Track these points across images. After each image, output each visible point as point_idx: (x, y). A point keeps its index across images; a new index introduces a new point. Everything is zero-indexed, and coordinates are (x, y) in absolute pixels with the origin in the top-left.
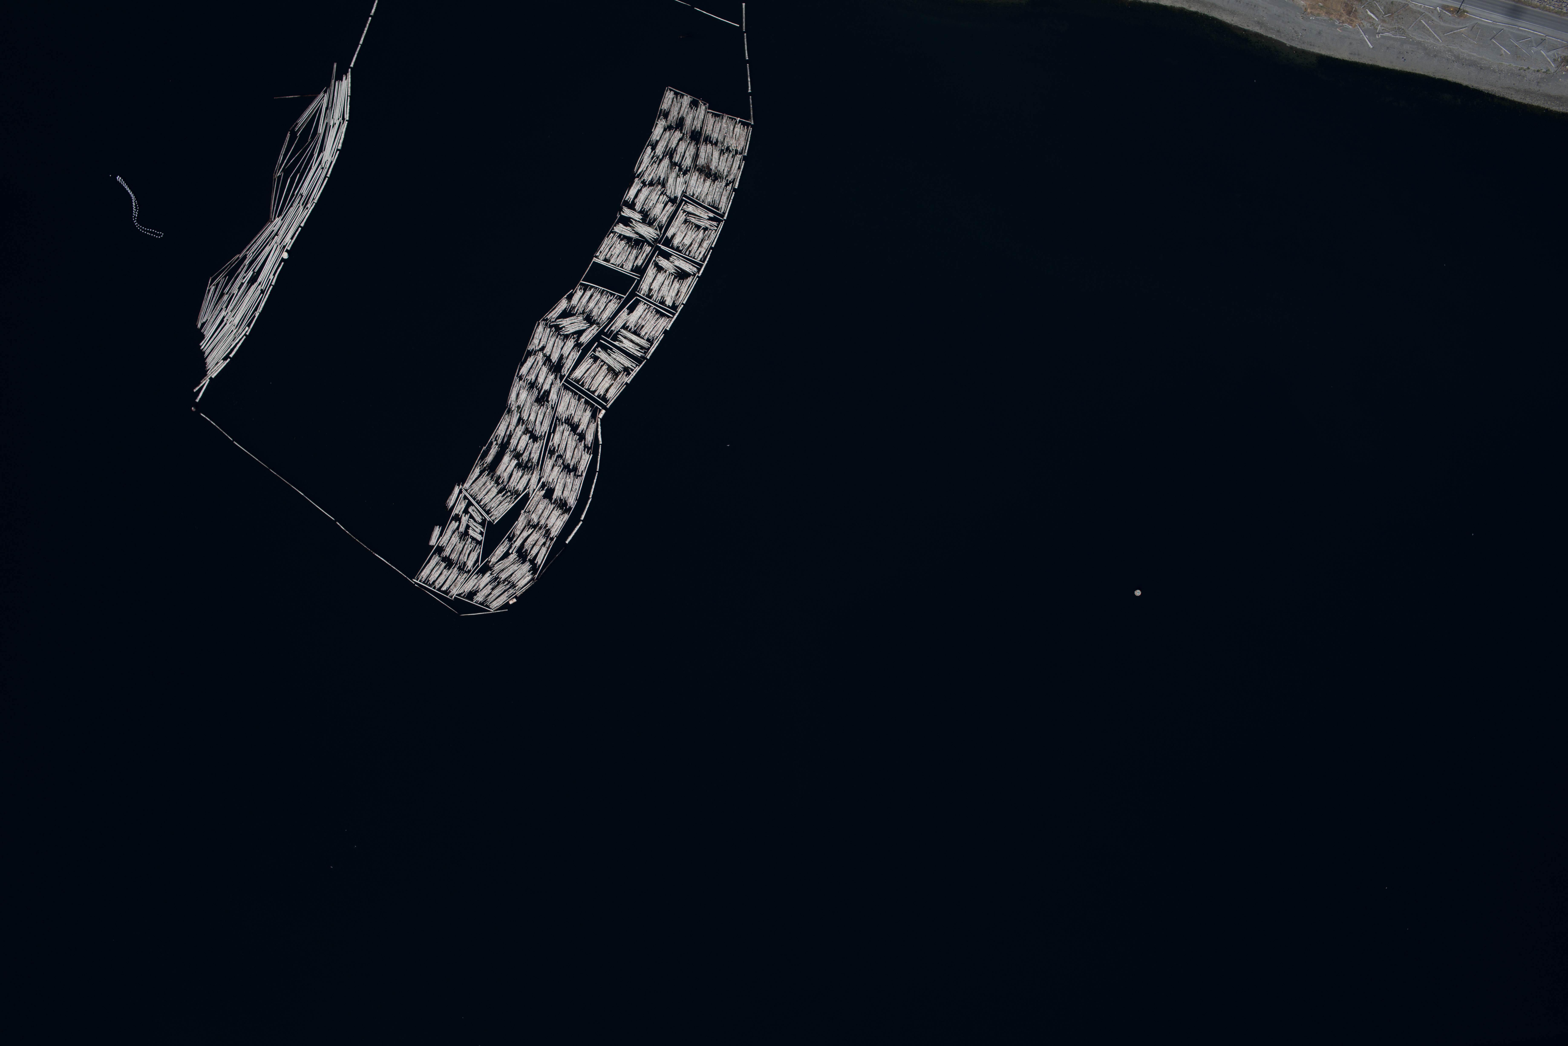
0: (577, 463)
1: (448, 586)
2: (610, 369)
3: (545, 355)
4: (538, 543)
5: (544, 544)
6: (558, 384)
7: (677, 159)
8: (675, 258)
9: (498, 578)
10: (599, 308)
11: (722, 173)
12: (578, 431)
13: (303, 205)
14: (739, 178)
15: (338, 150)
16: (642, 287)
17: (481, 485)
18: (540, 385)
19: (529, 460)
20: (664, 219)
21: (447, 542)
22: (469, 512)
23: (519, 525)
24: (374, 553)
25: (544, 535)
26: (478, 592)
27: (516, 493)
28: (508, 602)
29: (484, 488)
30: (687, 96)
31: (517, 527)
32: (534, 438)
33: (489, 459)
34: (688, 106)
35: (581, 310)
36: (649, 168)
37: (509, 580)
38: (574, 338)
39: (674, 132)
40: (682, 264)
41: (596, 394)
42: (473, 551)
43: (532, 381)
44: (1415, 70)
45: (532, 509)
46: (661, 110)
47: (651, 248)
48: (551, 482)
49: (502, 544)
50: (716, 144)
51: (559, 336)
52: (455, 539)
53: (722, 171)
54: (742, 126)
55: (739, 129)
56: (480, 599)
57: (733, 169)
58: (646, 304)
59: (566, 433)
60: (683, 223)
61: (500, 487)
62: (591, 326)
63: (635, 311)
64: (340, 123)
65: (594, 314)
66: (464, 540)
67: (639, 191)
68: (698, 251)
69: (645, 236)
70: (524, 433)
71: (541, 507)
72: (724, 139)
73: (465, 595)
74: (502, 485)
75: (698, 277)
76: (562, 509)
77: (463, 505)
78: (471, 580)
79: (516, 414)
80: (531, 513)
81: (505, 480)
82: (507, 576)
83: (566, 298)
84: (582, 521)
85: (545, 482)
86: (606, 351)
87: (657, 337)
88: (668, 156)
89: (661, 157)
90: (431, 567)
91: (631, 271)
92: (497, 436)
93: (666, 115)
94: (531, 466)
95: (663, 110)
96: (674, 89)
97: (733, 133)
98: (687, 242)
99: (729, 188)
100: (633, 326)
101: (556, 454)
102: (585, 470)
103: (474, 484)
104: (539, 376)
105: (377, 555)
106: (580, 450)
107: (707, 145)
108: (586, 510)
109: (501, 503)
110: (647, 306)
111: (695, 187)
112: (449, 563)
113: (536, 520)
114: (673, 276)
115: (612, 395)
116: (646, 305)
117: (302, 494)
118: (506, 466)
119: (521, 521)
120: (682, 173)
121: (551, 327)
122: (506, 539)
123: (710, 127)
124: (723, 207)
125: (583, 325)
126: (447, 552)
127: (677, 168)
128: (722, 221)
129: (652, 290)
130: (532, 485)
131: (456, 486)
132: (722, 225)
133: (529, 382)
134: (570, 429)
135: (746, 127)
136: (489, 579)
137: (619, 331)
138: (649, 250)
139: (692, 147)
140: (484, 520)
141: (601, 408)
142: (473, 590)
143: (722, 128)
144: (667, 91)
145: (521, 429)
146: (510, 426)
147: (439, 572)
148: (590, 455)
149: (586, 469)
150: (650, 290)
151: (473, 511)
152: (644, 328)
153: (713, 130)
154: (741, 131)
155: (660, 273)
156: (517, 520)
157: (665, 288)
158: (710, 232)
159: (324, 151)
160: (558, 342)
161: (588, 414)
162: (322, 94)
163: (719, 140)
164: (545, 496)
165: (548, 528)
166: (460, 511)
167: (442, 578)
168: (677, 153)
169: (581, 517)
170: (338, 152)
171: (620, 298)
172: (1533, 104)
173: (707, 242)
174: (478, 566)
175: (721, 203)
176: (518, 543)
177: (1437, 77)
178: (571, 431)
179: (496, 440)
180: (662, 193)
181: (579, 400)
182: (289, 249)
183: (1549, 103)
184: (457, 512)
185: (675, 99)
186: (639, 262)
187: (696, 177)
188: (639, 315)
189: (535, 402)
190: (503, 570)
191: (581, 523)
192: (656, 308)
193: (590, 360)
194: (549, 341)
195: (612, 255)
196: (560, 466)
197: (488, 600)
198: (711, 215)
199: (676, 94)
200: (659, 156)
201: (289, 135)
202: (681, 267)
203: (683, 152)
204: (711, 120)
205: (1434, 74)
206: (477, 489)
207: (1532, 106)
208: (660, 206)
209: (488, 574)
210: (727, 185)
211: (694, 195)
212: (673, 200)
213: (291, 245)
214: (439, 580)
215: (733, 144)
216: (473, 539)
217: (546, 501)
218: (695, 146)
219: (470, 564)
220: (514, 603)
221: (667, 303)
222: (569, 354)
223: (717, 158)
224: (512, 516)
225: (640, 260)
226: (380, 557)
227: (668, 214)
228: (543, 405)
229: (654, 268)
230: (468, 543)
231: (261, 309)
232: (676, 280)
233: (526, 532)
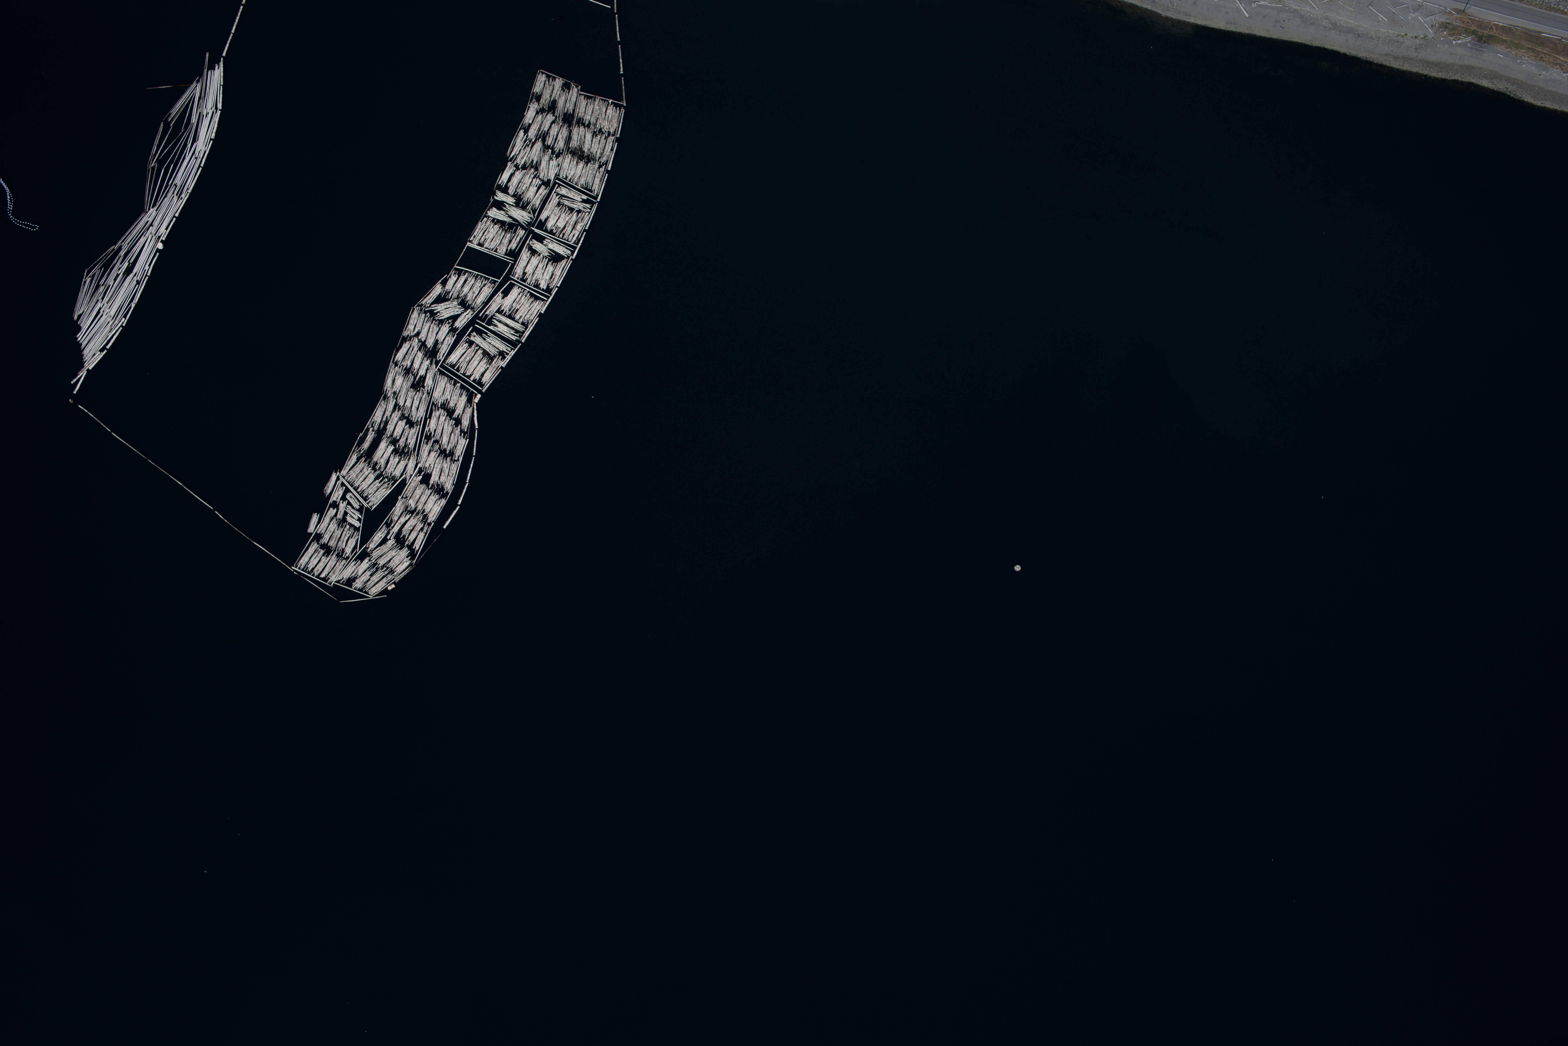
0: (453, 448)
1: (327, 573)
2: (485, 353)
3: (420, 341)
4: (416, 528)
5: (422, 529)
6: (434, 369)
7: (549, 141)
8: (549, 241)
9: (376, 564)
10: (474, 293)
11: (595, 155)
12: (454, 416)
13: (177, 195)
14: (612, 160)
15: (211, 139)
16: (516, 271)
17: (359, 472)
18: (415, 371)
19: (406, 446)
20: (537, 202)
21: (325, 529)
22: (347, 499)
23: (396, 511)
24: (252, 541)
25: (422, 520)
26: (357, 578)
27: (394, 479)
28: (387, 588)
29: (361, 474)
30: (559, 79)
31: (395, 513)
32: (410, 424)
33: (366, 445)
34: (561, 89)
35: (455, 295)
36: (522, 151)
37: (387, 566)
38: (449, 323)
39: (546, 115)
40: (556, 247)
41: (472, 378)
42: (352, 538)
43: (408, 366)
44: (1293, 38)
45: (409, 495)
46: (533, 93)
47: (524, 231)
48: (428, 467)
49: (380, 530)
50: (589, 126)
51: (434, 321)
52: (333, 526)
53: (595, 153)
54: (614, 108)
55: (611, 111)
56: (358, 585)
57: (606, 150)
58: (521, 287)
59: (442, 418)
60: (556, 206)
61: (377, 473)
62: (465, 311)
63: (509, 295)
64: (213, 112)
65: (468, 298)
66: (342, 527)
67: (512, 175)
68: (572, 234)
69: (519, 220)
70: (401, 419)
71: (418, 492)
72: (597, 121)
73: (344, 581)
74: (379, 472)
75: (572, 259)
76: (439, 494)
77: (341, 492)
78: (350, 567)
79: (392, 400)
80: (408, 499)
81: (382, 466)
82: (385, 562)
83: (440, 283)
84: (459, 505)
85: (422, 468)
86: (481, 335)
87: (532, 320)
88: (540, 139)
89: (533, 140)
90: (310, 555)
91: (505, 255)
92: (373, 422)
93: (538, 98)
94: (408, 452)
95: (535, 93)
96: (546, 72)
97: (606, 115)
98: (561, 224)
99: (602, 169)
100: (508, 310)
101: (433, 439)
102: (461, 454)
103: (351, 471)
104: (415, 361)
105: (256, 544)
106: (457, 435)
107: (579, 127)
108: (463, 494)
109: (378, 489)
110: (522, 289)
111: (568, 170)
112: (327, 550)
113: (413, 506)
114: (547, 259)
115: (488, 379)
116: (520, 289)
117: (181, 484)
118: (382, 452)
119: (399, 507)
120: (554, 156)
121: (426, 312)
122: (384, 525)
123: (582, 109)
124: (597, 189)
125: (458, 310)
126: (325, 540)
127: (550, 151)
128: (595, 203)
129: (526, 273)
130: (409, 470)
131: (334, 473)
132: (596, 207)
133: (404, 367)
134: (446, 414)
135: (618, 108)
136: (367, 565)
137: (494, 315)
138: (523, 234)
139: (565, 129)
140: (362, 507)
141: (476, 393)
142: (352, 577)
143: (595, 110)
144: (539, 74)
145: (397, 415)
146: (386, 412)
147: (318, 559)
148: (466, 439)
149: (463, 454)
150: (524, 274)
151: (351, 497)
152: (518, 312)
153: (585, 112)
154: (614, 113)
155: (534, 256)
156: (394, 505)
157: (539, 272)
158: (583, 215)
159: (198, 140)
160: (433, 327)
161: (464, 398)
162: (194, 84)
163: (592, 122)
164: (422, 482)
165: (425, 513)
166: (337, 498)
167: (321, 565)
168: (549, 136)
169: (458, 501)
170: (212, 142)
171: (495, 282)
172: (1412, 70)
173: (581, 224)
174: (356, 553)
175: (594, 185)
176: (396, 529)
177: (1314, 45)
178: (447, 416)
179: (372, 426)
180: (535, 176)
181: (454, 385)
182: (164, 239)
183: (1428, 69)
184: (335, 499)
185: (547, 82)
186: (513, 245)
187: (569, 159)
188: (514, 298)
189: (411, 387)
190: (381, 556)
191: (458, 507)
192: (531, 291)
193: (465, 345)
194: (424, 326)
195: (486, 239)
196: (437, 452)
197: (367, 586)
198: (585, 197)
199: (548, 76)
200: (532, 139)
201: (162, 125)
202: (555, 250)
203: (555, 135)
204: (583, 102)
205: (1311, 42)
206: (355, 476)
207: (1410, 73)
208: (533, 189)
209: (366, 560)
210: (600, 167)
211: (567, 177)
212: (546, 183)
213: (165, 236)
214: (317, 567)
215: (605, 126)
216: (351, 525)
217: (423, 486)
218: (568, 128)
219: (348, 550)
220: (393, 589)
221: (541, 286)
222: (445, 339)
223: (590, 140)
224: (389, 502)
225: (514, 243)
226: (258, 545)
227: (541, 197)
228: (419, 391)
229: (528, 251)
230: (346, 529)
231: (137, 300)
232: (550, 263)
233: (403, 517)
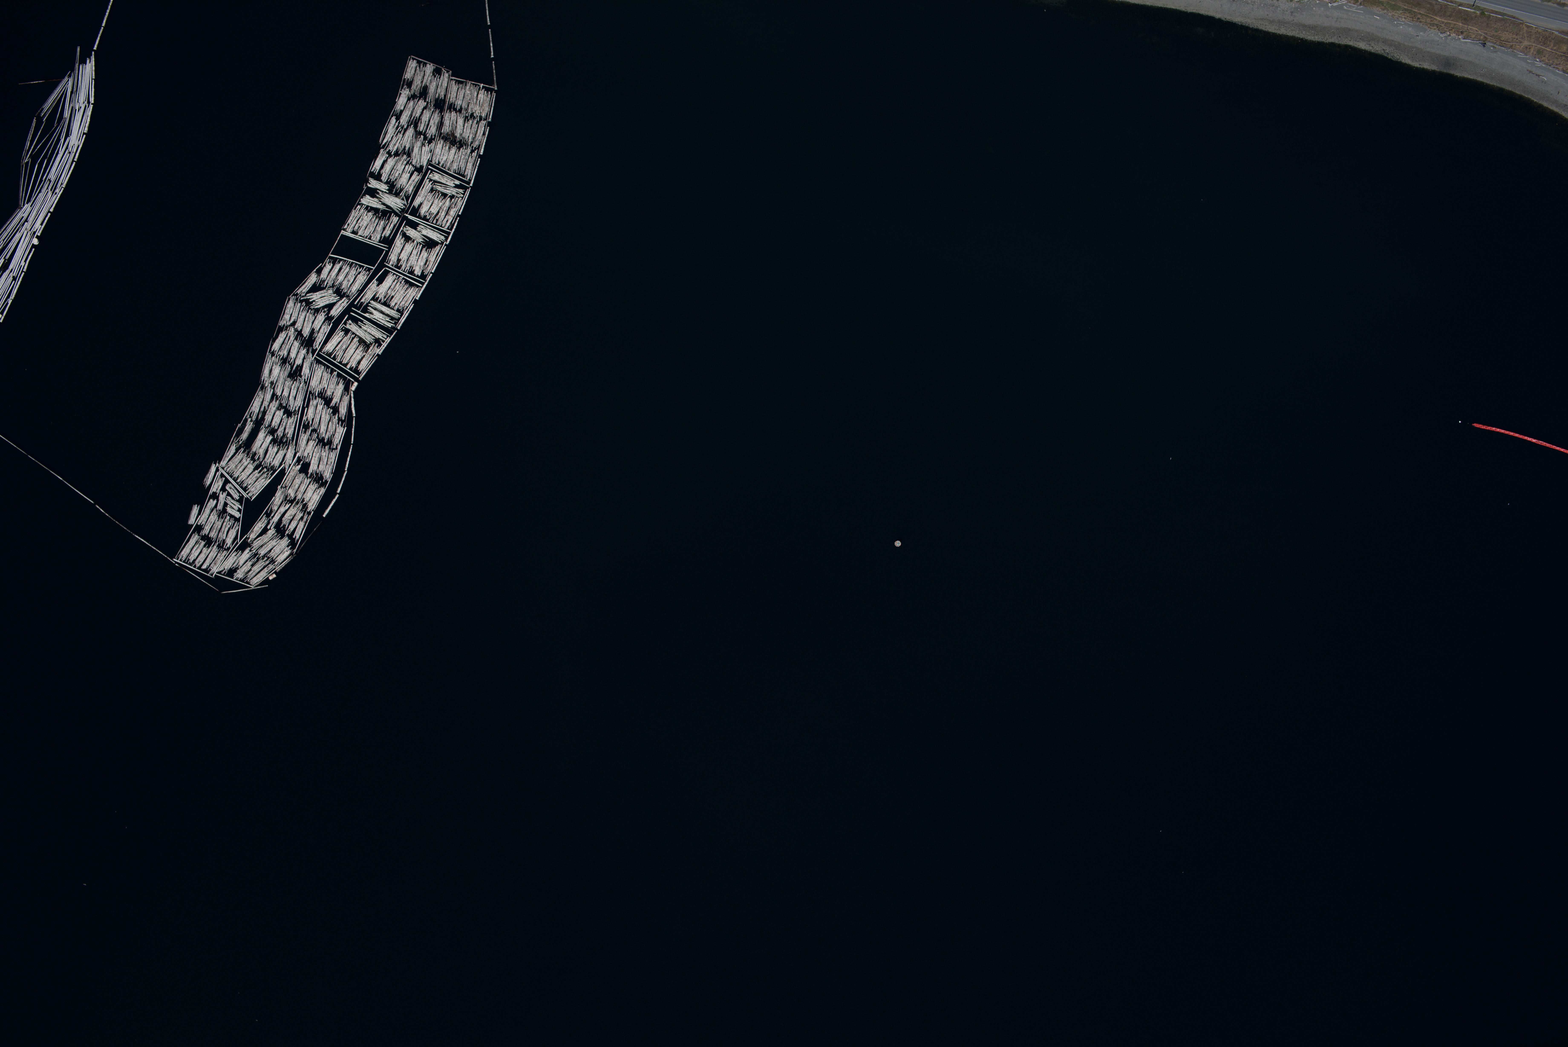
0: (331, 436)
1: (208, 564)
2: (361, 341)
3: (296, 330)
4: (296, 518)
5: (302, 518)
6: (311, 358)
7: (421, 128)
8: (423, 227)
9: (257, 554)
10: (349, 281)
11: (467, 140)
12: (331, 405)
13: (51, 190)
14: (484, 144)
15: (84, 134)
16: (390, 258)
17: (238, 462)
18: (292, 360)
19: (284, 435)
20: (410, 189)
21: (206, 520)
22: (227, 490)
23: (276, 501)
24: (134, 534)
25: (302, 510)
26: (238, 569)
27: (273, 469)
28: (268, 578)
29: (240, 465)
30: (430, 64)
31: (275, 503)
32: (288, 413)
33: (245, 436)
34: (432, 74)
35: (330, 284)
36: (394, 138)
37: (268, 555)
38: (324, 312)
39: (418, 101)
40: (429, 233)
41: (348, 366)
42: (232, 529)
43: (285, 356)
44: (1167, 5)
45: (288, 484)
46: (405, 79)
47: (398, 218)
48: (306, 456)
49: (260, 520)
50: (460, 111)
51: (310, 311)
52: (214, 517)
53: (467, 137)
54: (486, 92)
55: (482, 95)
56: (240, 575)
57: (478, 135)
58: (395, 274)
59: (320, 407)
60: (429, 192)
61: (256, 463)
62: (341, 299)
63: (384, 282)
64: (86, 106)
65: (343, 287)
66: (222, 518)
67: (385, 162)
68: (446, 220)
69: (392, 206)
70: (278, 409)
71: (297, 481)
72: (468, 106)
73: (225, 572)
74: (258, 462)
75: (446, 245)
76: (318, 483)
77: (221, 484)
78: (231, 558)
79: (269, 390)
80: (288, 488)
81: (261, 456)
82: (266, 552)
83: (315, 272)
84: (339, 494)
85: (300, 457)
86: (357, 323)
87: (407, 307)
88: (412, 126)
89: (405, 127)
90: (191, 546)
91: (379, 242)
92: (251, 413)
93: (409, 84)
94: (286, 441)
95: (407, 79)
96: (417, 58)
97: (477, 99)
98: (434, 210)
99: (474, 154)
100: (383, 297)
101: (311, 428)
102: (340, 443)
103: (230, 462)
104: (291, 351)
105: (137, 537)
106: (334, 423)
107: (451, 113)
108: (342, 482)
109: (257, 479)
110: (396, 276)
111: (440, 156)
112: (208, 541)
113: (293, 495)
114: (421, 245)
115: (364, 366)
116: (395, 276)
117: (61, 479)
118: (261, 443)
119: (278, 497)
120: (427, 141)
121: (301, 302)
122: (264, 515)
123: (454, 94)
124: (469, 174)
125: (333, 298)
126: (206, 531)
127: (422, 137)
128: (468, 188)
129: (400, 260)
130: (287, 460)
131: (213, 464)
132: (469, 192)
133: (281, 357)
134: (323, 402)
135: (489, 92)
136: (248, 556)
137: (369, 303)
138: (397, 220)
139: (436, 115)
140: (242, 497)
141: (353, 381)
142: (233, 567)
143: (466, 95)
144: (410, 60)
145: (274, 405)
146: (264, 402)
147: (199, 551)
148: (344, 427)
149: (341, 442)
150: (399, 260)
151: (231, 488)
152: (393, 299)
153: (456, 97)
154: (485, 97)
155: (408, 242)
156: (274, 495)
157: (413, 258)
158: (456, 200)
159: (71, 135)
160: (309, 316)
161: (341, 387)
162: (66, 79)
163: (463, 107)
164: (301, 471)
165: (304, 502)
166: (217, 489)
167: (202, 556)
168: (421, 122)
169: (337, 490)
170: (85, 136)
171: (369, 270)
172: (1288, 34)
173: (454, 209)
174: (237, 543)
175: (467, 170)
176: (276, 519)
177: (1189, 11)
178: (324, 405)
179: (250, 417)
180: (407, 163)
181: (331, 373)
182: (39, 235)
183: (1304, 32)
184: (214, 490)
185: (418, 68)
186: (387, 232)
187: (441, 145)
188: (388, 285)
189: (288, 377)
190: (262, 546)
191: (337, 496)
192: (405, 277)
193: (341, 333)
194: (300, 315)
195: (359, 227)
196: (315, 440)
197: (248, 576)
198: (458, 182)
199: (419, 62)
200: (404, 125)
201: (35, 120)
202: (429, 236)
203: (427, 121)
204: (454, 87)
205: (1186, 8)
206: (234, 467)
207: (1286, 37)
208: (406, 176)
209: (247, 551)
210: (472, 151)
211: (439, 163)
212: (419, 170)
213: (41, 231)
214: (199, 559)
215: (477, 110)
216: (232, 516)
217: (302, 475)
218: (440, 114)
219: (229, 541)
220: (274, 579)
221: (416, 273)
222: (321, 328)
223: (462, 125)
224: (269, 492)
225: (388, 230)
226: (140, 538)
227: (414, 183)
228: (296, 380)
229: (402, 238)
230: (226, 520)
231: (13, 296)
232: (424, 249)
233: (283, 507)
